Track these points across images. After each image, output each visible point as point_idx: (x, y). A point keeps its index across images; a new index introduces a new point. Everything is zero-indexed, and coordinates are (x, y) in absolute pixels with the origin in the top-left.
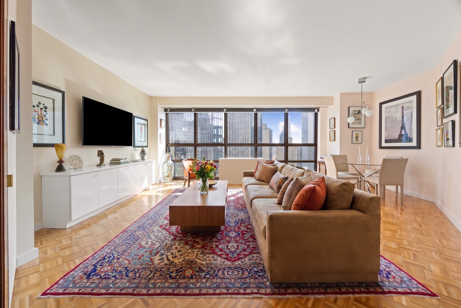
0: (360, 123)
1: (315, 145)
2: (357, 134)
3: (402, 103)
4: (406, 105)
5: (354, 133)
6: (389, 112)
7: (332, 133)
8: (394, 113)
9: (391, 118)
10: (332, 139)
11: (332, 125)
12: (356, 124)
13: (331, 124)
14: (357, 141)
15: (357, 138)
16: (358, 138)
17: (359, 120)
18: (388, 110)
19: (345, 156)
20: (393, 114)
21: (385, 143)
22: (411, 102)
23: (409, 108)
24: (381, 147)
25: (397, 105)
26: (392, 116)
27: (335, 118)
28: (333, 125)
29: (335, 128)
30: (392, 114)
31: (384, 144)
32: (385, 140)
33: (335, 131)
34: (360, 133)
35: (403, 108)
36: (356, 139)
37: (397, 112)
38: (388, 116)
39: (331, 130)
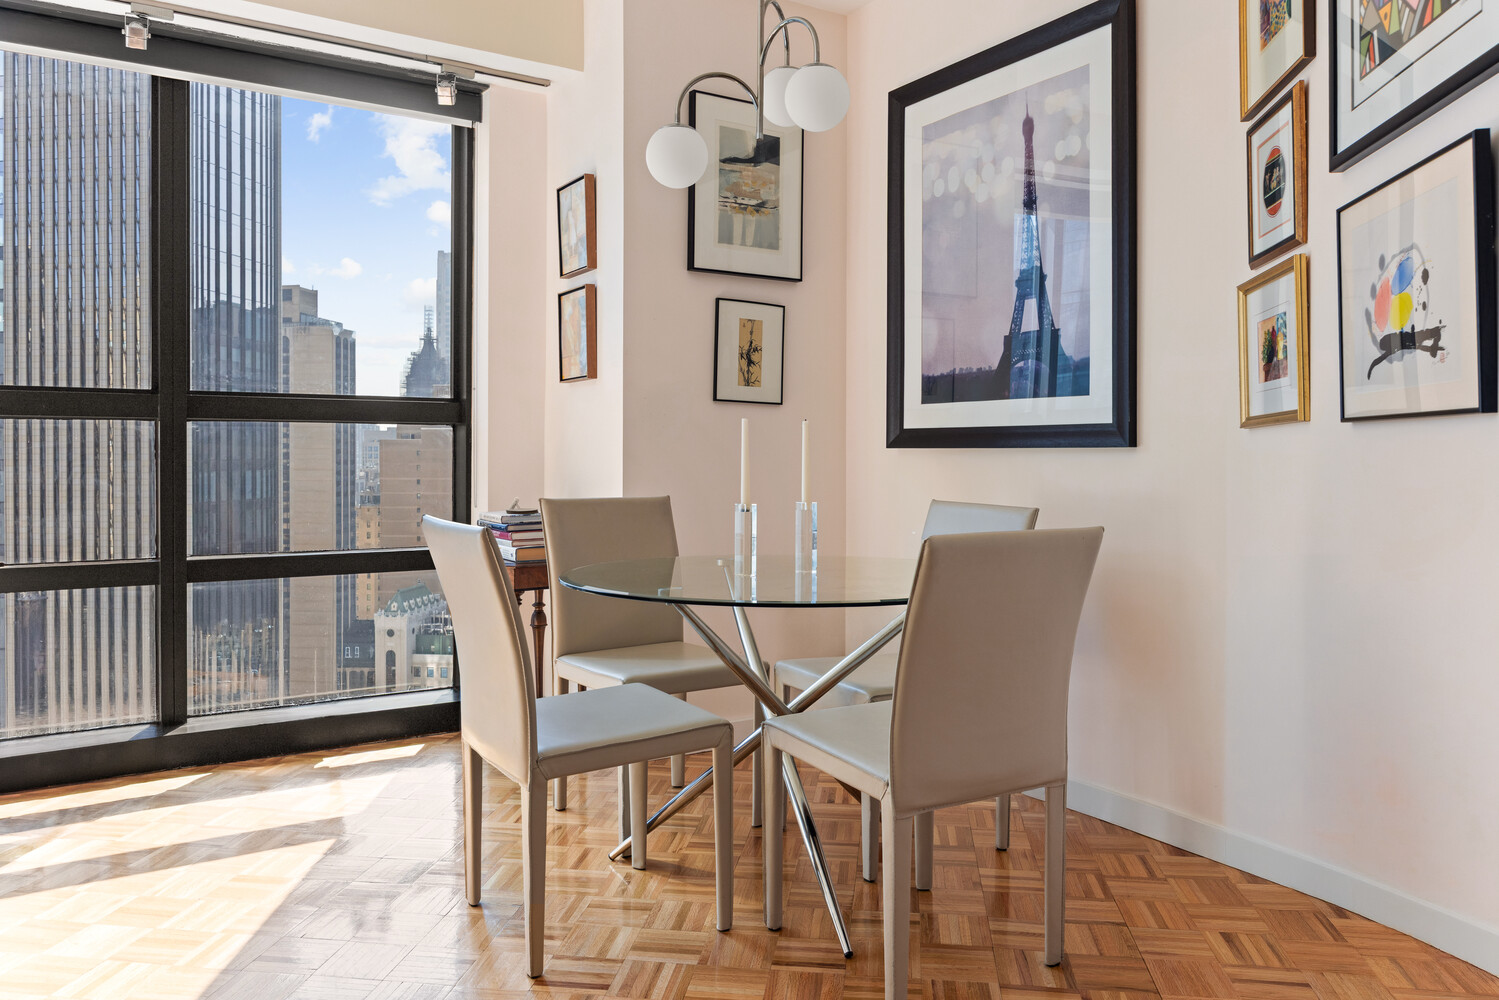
0: (769, 241)
1: (456, 411)
2: (751, 327)
3: (1026, 91)
4: (1054, 102)
5: (732, 314)
6: (947, 163)
7: (575, 306)
8: (978, 166)
9: (958, 210)
10: (577, 364)
11: (573, 241)
12: (743, 243)
13: (568, 229)
14: (748, 383)
15: (750, 362)
16: (755, 357)
17: (763, 218)
18: (941, 147)
19: (661, 509)
20: (971, 181)
21: (924, 402)
22: (1082, 75)
23: (1066, 124)
24: (901, 437)
25: (996, 107)
26: (966, 196)
27: (590, 181)
28: (579, 239)
29: (592, 263)
30: (962, 182)
31: (919, 415)
32: (924, 378)
33: (592, 291)
34: (769, 318)
35: (1028, 127)
36: (744, 363)
37: (995, 162)
38: (939, 193)
39: (565, 285)
